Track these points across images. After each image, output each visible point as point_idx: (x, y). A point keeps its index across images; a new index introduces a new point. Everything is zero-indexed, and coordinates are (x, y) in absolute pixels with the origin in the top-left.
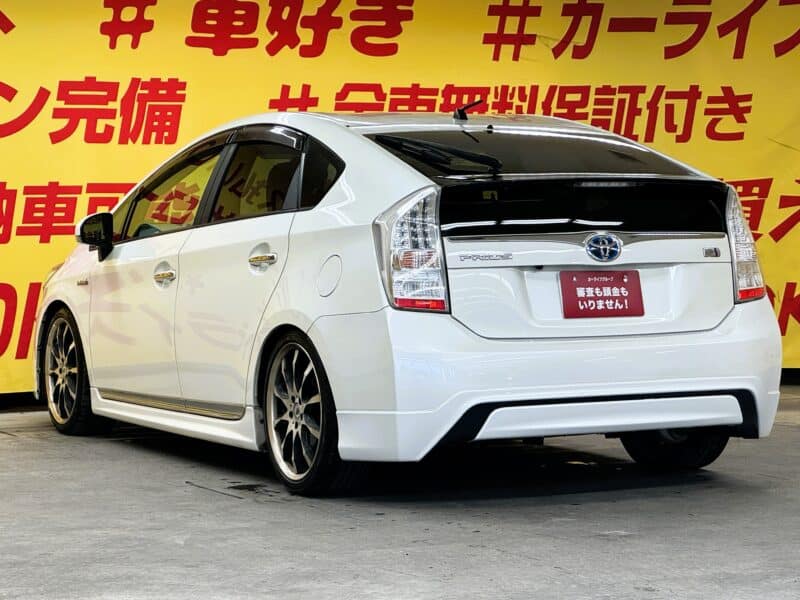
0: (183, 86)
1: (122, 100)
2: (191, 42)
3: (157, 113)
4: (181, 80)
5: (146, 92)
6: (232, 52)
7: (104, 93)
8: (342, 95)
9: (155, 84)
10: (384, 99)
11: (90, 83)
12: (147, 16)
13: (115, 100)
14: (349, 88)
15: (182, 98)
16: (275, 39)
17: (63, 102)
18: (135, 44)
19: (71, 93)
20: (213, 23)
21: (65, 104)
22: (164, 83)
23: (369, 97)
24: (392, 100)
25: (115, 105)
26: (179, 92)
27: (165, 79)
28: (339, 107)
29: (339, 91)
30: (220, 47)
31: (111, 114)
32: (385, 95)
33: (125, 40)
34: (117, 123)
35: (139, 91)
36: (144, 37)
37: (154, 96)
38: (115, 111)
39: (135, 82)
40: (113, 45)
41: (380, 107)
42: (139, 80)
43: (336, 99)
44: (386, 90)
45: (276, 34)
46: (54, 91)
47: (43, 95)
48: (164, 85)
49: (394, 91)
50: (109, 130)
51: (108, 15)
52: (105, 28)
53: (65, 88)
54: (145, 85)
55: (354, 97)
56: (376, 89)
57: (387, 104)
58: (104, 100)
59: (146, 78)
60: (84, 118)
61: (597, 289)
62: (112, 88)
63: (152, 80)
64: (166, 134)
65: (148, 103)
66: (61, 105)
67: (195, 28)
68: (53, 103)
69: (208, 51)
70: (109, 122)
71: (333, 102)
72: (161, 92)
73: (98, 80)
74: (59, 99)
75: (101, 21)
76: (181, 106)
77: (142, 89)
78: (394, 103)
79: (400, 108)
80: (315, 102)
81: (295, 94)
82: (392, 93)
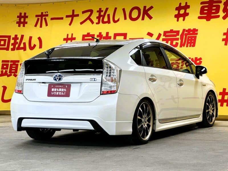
0: (197, 30)
1: (181, 36)
2: (200, 18)
3: (190, 39)
4: (196, 29)
5: (187, 33)
6: (212, 20)
7: (176, 34)
9: (189, 30)
11: (172, 31)
12: (187, 12)
13: (178, 35)
15: (197, 34)
16: (225, 15)
18: (184, 20)
19: (167, 34)
20: (206, 12)
22: (192, 30)
25: (179, 37)
26: (196, 32)
27: (192, 29)
30: (208, 18)
31: (177, 39)
33: (181, 19)
34: (179, 42)
35: (185, 33)
36: (186, 17)
37: (189, 34)
38: (178, 38)
39: (184, 30)
40: (178, 21)
45: (225, 13)
46: (162, 33)
47: (160, 35)
48: (191, 31)
50: (177, 44)
51: (176, 12)
52: (176, 16)
53: (165, 33)
54: (187, 31)
58: (175, 36)
59: (187, 29)
60: (170, 40)
61: (58, 89)
62: (178, 32)
63: (189, 29)
64: (192, 44)
65: (188, 36)
67: (201, 14)
68: (162, 37)
69: (205, 20)
70: (177, 41)
72: (191, 32)
73: (174, 30)
74: (164, 36)
75: (175, 14)
76: (196, 36)
77: (186, 32)
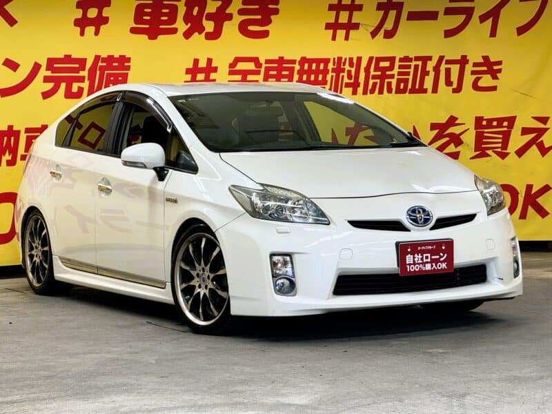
0: (129, 60)
1: (89, 70)
2: (133, 31)
3: (112, 79)
4: (127, 56)
5: (105, 64)
6: (161, 38)
7: (77, 66)
8: (232, 65)
9: (110, 59)
10: (261, 67)
11: (68, 59)
12: (105, 14)
13: (84, 70)
14: (238, 60)
15: (128, 68)
16: (189, 29)
17: (50, 72)
18: (97, 33)
19: (55, 66)
20: (148, 18)
22: (116, 58)
23: (251, 66)
24: (266, 67)
25: (84, 73)
26: (126, 64)
27: (117, 56)
28: (231, 73)
29: (231, 62)
30: (153, 34)
31: (82, 79)
32: (261, 65)
33: (90, 30)
34: (86, 85)
35: (100, 64)
36: (103, 28)
37: (110, 67)
38: (84, 77)
39: (97, 58)
40: (82, 34)
41: (258, 73)
42: (100, 56)
43: (229, 68)
44: (262, 61)
45: (189, 25)
46: (44, 64)
47: (37, 67)
48: (116, 60)
49: (267, 61)
50: (81, 90)
51: (79, 14)
52: (78, 23)
53: (51, 62)
54: (104, 60)
55: (241, 66)
56: (255, 60)
57: (263, 70)
58: (76, 70)
59: (104, 55)
60: (64, 82)
62: (82, 62)
63: (108, 56)
65: (106, 72)
66: (49, 73)
67: (136, 21)
68: (43, 72)
69: (145, 37)
70: (81, 85)
71: (227, 70)
72: (114, 64)
73: (73, 57)
74: (47, 70)
75: (75, 18)
76: (127, 73)
77: (102, 62)
78: (267, 69)
79: (271, 73)
80: (215, 70)
81: (202, 64)
82: (266, 63)
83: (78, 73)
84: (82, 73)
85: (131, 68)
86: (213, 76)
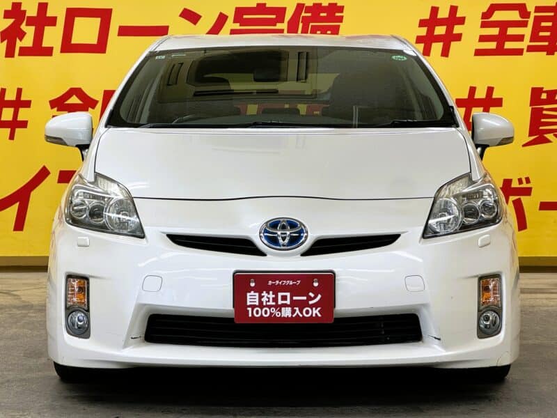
0: (341, 9)
1: (289, 22)
4: (339, 4)
5: (309, 15)
7: (274, 16)
8: (487, 15)
9: (317, 8)
10: (529, 17)
11: (261, 8)
13: (282, 21)
14: (494, 8)
15: (340, 19)
17: (238, 24)
19: (245, 17)
21: (240, 26)
22: (325, 7)
23: (514, 16)
24: (536, 17)
25: (283, 26)
26: (337, 14)
27: (325, 4)
28: (484, 25)
29: (485, 10)
32: (530, 13)
35: (303, 14)
37: (316, 18)
38: (282, 30)
39: (300, 7)
41: (524, 24)
42: (304, 5)
43: (482, 18)
44: (530, 8)
46: (231, 15)
47: (222, 19)
48: (324, 9)
49: (538, 9)
53: (240, 13)
54: (308, 9)
55: (498, 16)
56: (522, 8)
57: (531, 21)
58: (273, 22)
59: (309, 3)
62: (280, 12)
63: (314, 4)
65: (311, 24)
66: (237, 26)
68: (230, 24)
71: (479, 21)
72: (322, 15)
73: (267, 6)
74: (235, 21)
76: (339, 26)
77: (305, 12)
78: (538, 20)
79: (544, 24)
80: (461, 21)
81: (443, 14)
82: (536, 11)
83: (275, 25)
84: (279, 26)
85: (344, 20)
86: (457, 29)
